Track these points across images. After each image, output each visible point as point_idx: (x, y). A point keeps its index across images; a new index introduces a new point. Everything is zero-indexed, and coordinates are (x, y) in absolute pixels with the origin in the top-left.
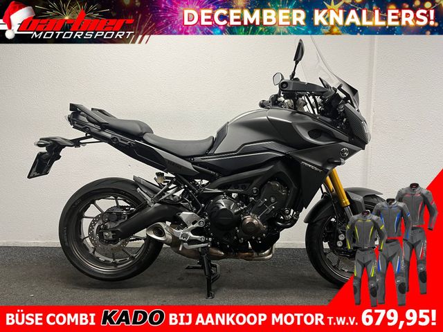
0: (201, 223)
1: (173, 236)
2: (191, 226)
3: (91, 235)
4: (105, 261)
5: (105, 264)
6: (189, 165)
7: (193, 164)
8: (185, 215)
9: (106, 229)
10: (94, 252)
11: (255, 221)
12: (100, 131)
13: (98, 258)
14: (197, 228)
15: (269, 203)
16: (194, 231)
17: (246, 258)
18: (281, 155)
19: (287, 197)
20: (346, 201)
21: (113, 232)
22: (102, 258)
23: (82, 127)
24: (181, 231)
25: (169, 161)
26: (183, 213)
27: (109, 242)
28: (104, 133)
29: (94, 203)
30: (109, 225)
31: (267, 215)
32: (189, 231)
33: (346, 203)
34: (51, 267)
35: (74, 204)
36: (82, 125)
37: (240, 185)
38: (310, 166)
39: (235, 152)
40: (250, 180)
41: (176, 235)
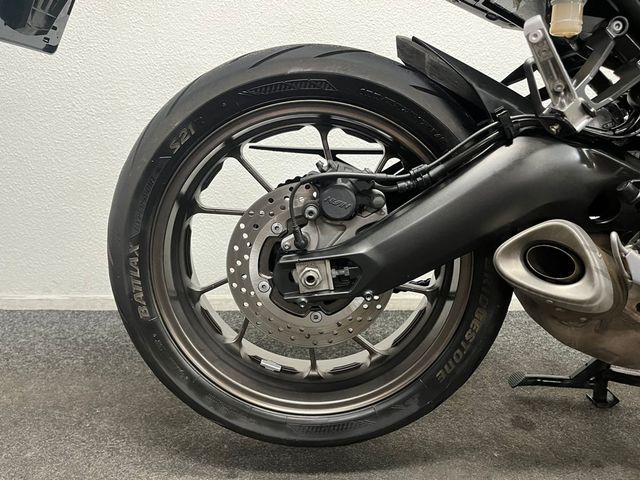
3: (237, 277)
4: (285, 370)
5: (286, 383)
9: (303, 249)
10: (239, 341)
13: (256, 360)
21: (337, 263)
22: (273, 361)
29: (236, 153)
30: (315, 237)
34: (88, 374)
35: (164, 148)
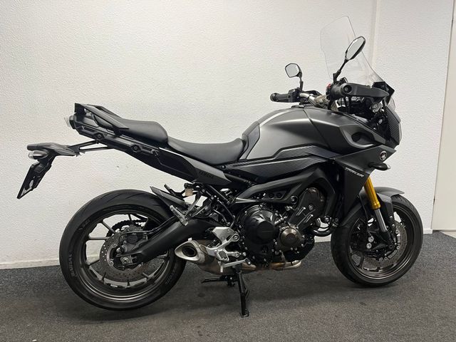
0: (235, 238)
1: (206, 255)
2: (225, 242)
4: (119, 287)
5: (120, 291)
6: (220, 174)
7: (224, 172)
8: (218, 230)
9: (123, 252)
10: (103, 279)
11: (293, 231)
12: (115, 137)
13: (109, 285)
14: (232, 243)
15: (307, 211)
16: (229, 247)
17: (276, 269)
18: (324, 161)
19: (325, 204)
20: (377, 203)
22: (115, 284)
23: (92, 133)
24: (215, 248)
25: (200, 171)
26: (217, 228)
27: (127, 266)
28: (119, 140)
29: (101, 222)
30: (126, 248)
31: (305, 224)
32: (222, 248)
33: (377, 205)
36: (93, 131)
37: (275, 194)
38: (353, 171)
39: (271, 157)
40: (287, 188)
41: (209, 254)
